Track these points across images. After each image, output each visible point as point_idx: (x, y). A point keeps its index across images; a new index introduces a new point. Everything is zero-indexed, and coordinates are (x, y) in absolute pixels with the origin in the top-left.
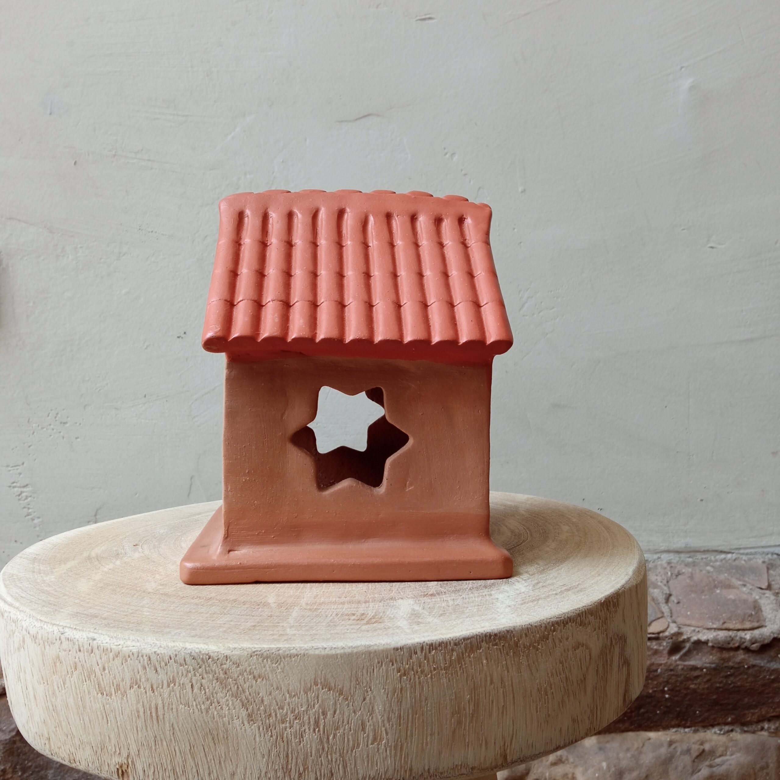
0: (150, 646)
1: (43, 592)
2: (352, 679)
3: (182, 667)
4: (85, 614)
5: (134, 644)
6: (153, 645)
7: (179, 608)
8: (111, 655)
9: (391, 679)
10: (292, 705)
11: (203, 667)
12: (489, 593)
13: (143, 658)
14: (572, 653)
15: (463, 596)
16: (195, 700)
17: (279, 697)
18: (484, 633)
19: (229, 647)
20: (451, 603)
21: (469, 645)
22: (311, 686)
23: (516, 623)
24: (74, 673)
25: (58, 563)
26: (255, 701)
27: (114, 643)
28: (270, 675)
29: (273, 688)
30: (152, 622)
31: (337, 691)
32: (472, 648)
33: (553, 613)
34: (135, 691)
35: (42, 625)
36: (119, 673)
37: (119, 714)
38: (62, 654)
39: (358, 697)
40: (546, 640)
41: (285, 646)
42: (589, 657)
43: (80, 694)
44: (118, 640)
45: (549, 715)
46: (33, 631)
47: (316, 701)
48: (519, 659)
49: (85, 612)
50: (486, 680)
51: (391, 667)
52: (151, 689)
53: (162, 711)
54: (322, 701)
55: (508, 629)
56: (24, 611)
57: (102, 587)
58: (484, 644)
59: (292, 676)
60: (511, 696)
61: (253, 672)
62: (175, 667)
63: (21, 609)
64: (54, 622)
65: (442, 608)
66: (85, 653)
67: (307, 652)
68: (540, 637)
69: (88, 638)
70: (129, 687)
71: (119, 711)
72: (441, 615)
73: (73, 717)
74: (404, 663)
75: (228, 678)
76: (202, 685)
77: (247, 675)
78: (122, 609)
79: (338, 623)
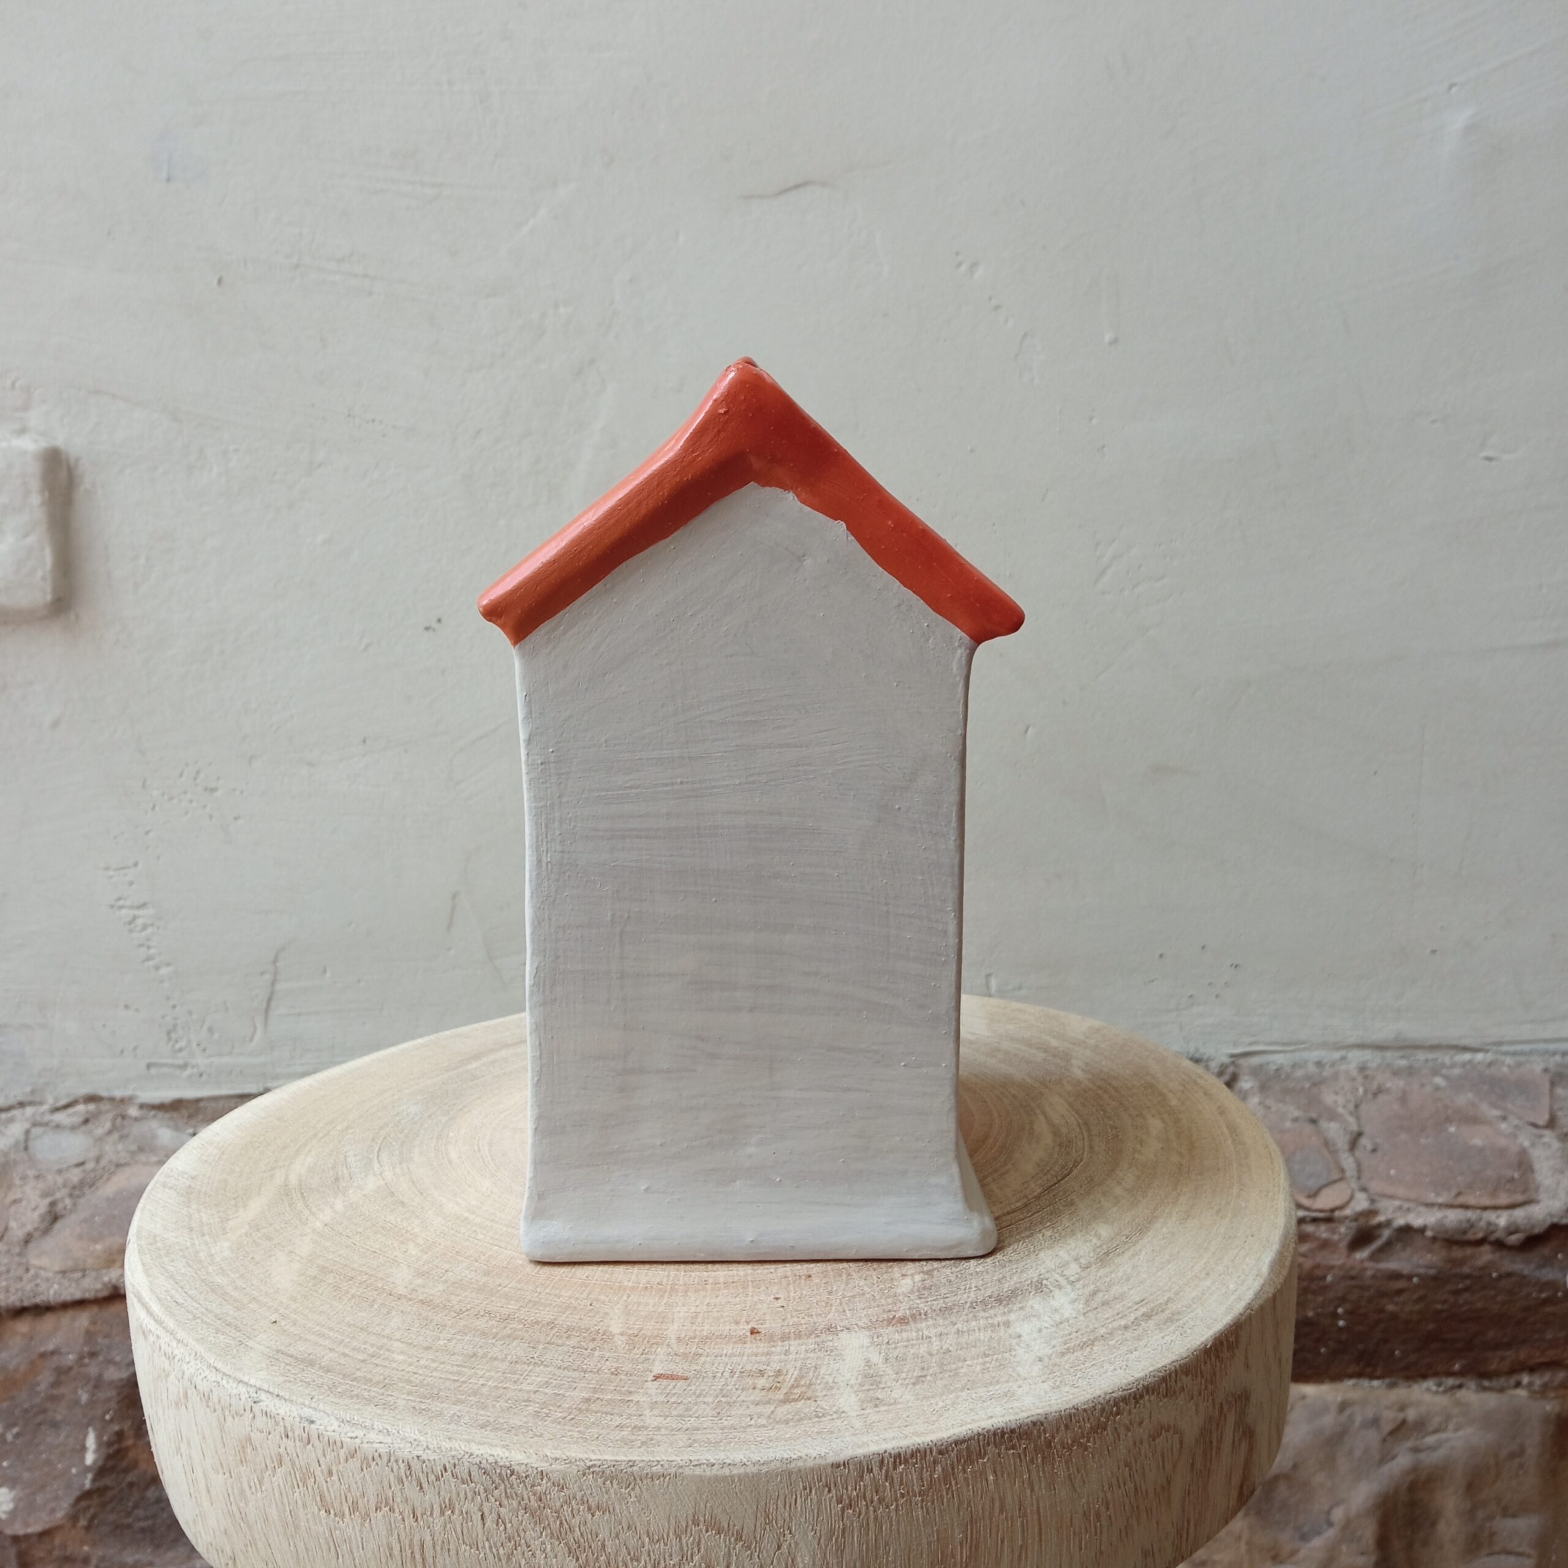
0: (409, 1445)
1: (213, 1290)
2: (759, 1515)
3: (465, 1486)
4: (291, 1356)
5: (381, 1438)
6: (415, 1444)
7: (454, 1341)
8: (342, 1452)
9: (826, 1514)
10: (654, 1555)
11: (502, 1487)
12: (1005, 1318)
13: (397, 1464)
14: (1147, 1447)
15: (959, 1326)
16: (487, 1540)
17: (632, 1543)
18: (992, 1429)
19: (547, 1456)
20: (936, 1344)
21: (965, 1453)
22: (687, 1526)
23: (1050, 1405)
24: (278, 1471)
25: (233, 1202)
26: (590, 1547)
27: (346, 1434)
28: (617, 1508)
29: (622, 1527)
30: (409, 1382)
31: (733, 1534)
32: (969, 1456)
33: (1117, 1381)
34: (384, 1516)
35: (219, 1379)
36: (356, 1483)
37: (358, 1547)
38: (256, 1436)
39: (768, 1541)
40: (1101, 1432)
41: (644, 1458)
42: (1178, 1446)
43: (289, 1506)
44: (354, 1429)
45: (1101, 1553)
46: (203, 1386)
47: (696, 1549)
48: (1053, 1467)
49: (291, 1351)
50: (992, 1508)
51: (826, 1496)
52: (412, 1516)
53: (432, 1551)
54: (706, 1551)
55: (1034, 1419)
56: (185, 1341)
57: (315, 1278)
58: (991, 1449)
59: (654, 1510)
60: (1036, 1530)
61: (588, 1501)
62: (453, 1485)
63: (178, 1336)
64: (240, 1375)
65: (920, 1359)
66: (297, 1442)
67: (681, 1471)
68: (1091, 1428)
69: (301, 1418)
70: (374, 1508)
71: (357, 1542)
72: (919, 1380)
73: (276, 1538)
74: (849, 1488)
75: (544, 1508)
76: (499, 1516)
77: (578, 1504)
78: (354, 1343)
79: (734, 1398)
